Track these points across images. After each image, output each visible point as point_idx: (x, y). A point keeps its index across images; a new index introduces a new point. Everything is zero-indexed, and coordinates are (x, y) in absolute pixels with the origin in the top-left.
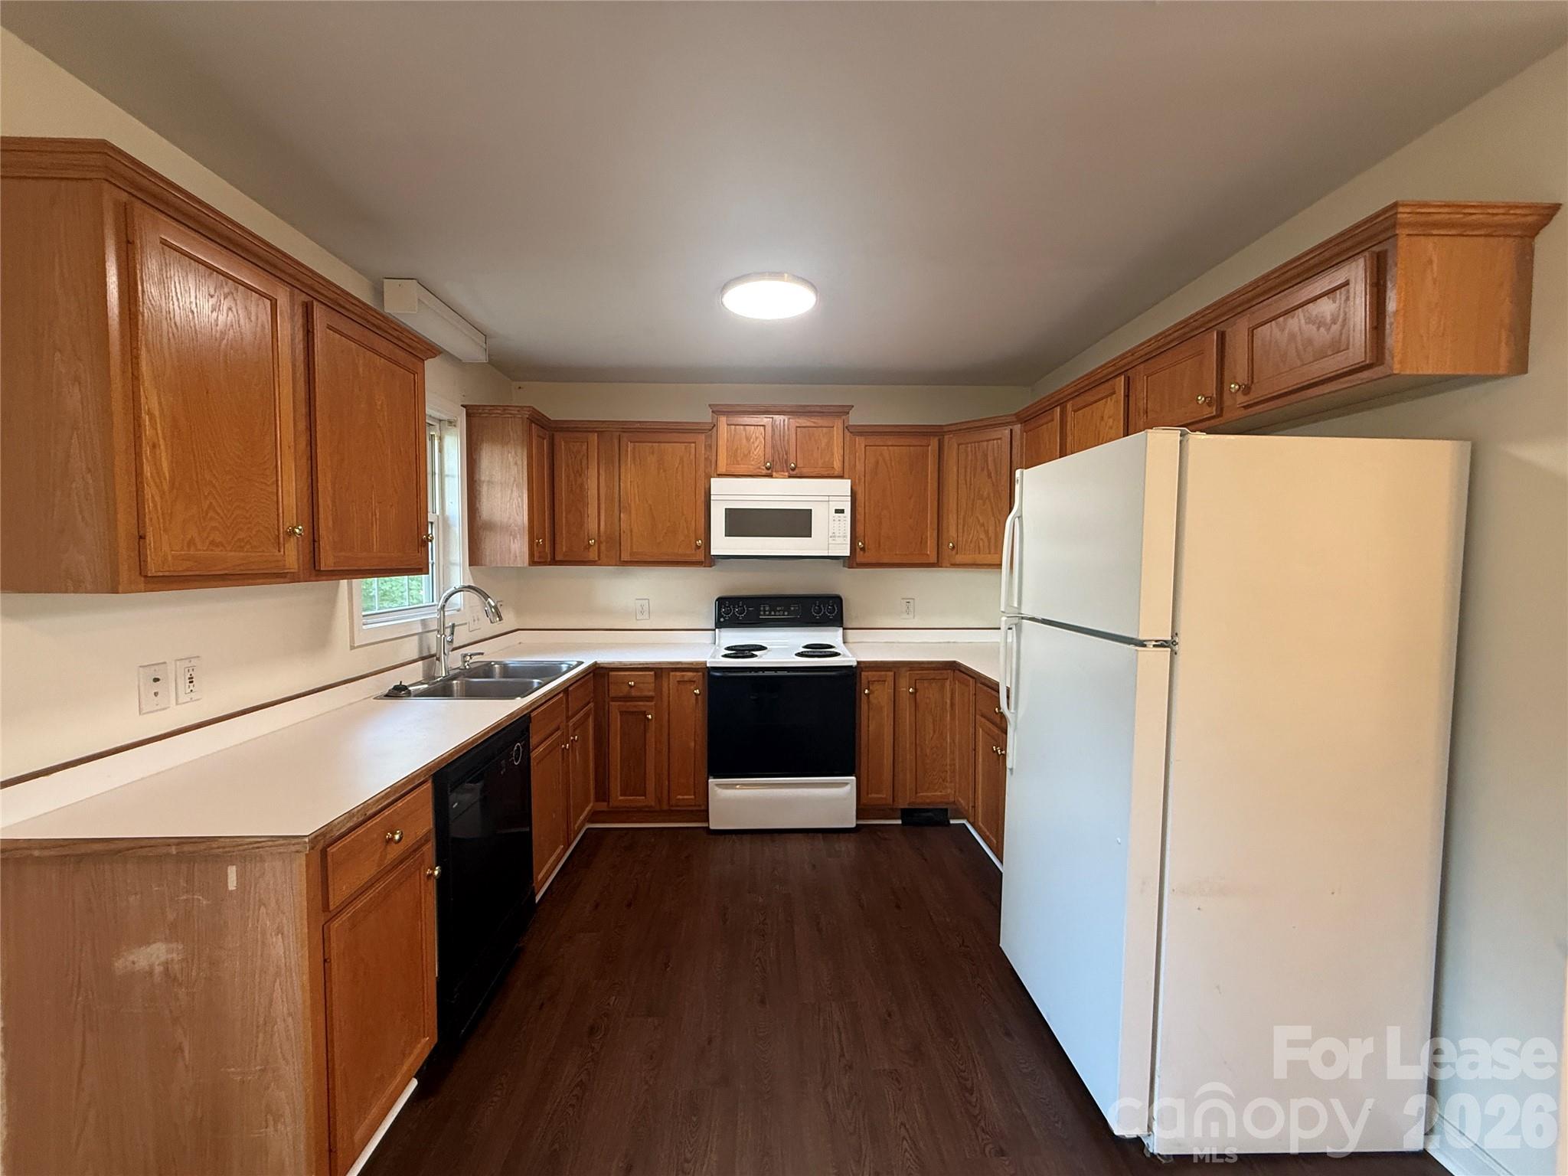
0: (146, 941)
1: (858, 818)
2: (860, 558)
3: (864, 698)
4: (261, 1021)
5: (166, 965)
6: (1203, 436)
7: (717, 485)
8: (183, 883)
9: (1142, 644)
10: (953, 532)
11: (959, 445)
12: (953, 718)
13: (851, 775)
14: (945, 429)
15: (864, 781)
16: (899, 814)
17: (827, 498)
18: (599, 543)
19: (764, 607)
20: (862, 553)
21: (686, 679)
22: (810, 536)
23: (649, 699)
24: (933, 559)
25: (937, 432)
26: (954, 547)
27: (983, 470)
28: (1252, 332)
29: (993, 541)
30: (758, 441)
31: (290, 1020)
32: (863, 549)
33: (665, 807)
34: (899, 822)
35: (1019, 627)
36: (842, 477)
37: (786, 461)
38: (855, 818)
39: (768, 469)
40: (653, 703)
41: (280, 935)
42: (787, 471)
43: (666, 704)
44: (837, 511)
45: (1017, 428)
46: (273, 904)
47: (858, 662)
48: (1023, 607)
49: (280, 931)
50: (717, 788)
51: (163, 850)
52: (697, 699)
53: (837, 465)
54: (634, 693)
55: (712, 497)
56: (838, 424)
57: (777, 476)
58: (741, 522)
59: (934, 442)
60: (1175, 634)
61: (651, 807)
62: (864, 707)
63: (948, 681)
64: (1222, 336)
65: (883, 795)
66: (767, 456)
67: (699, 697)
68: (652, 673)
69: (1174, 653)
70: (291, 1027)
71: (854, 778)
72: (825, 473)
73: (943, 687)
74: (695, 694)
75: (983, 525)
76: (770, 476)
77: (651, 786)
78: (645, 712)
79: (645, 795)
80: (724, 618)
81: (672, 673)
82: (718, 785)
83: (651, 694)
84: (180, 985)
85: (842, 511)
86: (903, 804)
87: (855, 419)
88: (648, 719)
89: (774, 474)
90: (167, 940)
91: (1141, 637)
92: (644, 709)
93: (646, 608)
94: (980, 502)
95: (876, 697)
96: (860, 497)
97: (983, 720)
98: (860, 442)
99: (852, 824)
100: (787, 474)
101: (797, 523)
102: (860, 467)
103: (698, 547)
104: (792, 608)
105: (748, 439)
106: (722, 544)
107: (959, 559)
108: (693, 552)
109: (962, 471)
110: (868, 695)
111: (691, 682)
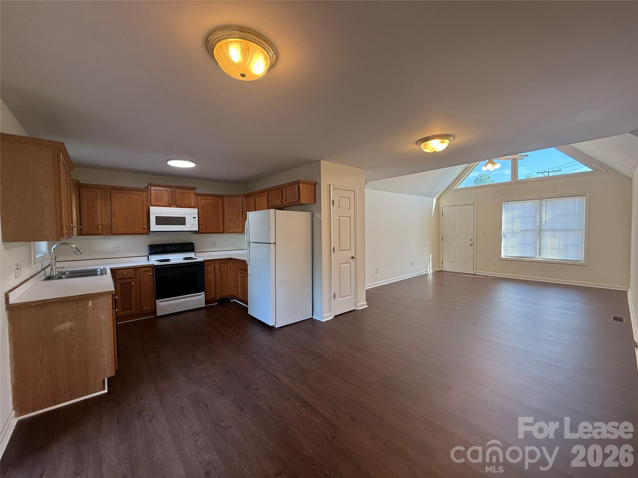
0: (64, 322)
1: (205, 305)
2: (201, 231)
3: (206, 270)
4: (99, 335)
5: (70, 327)
6: (278, 210)
7: (152, 209)
8: (75, 307)
9: (271, 243)
10: (227, 223)
11: (228, 200)
12: (230, 272)
13: (203, 292)
14: (224, 196)
15: (207, 293)
16: (216, 302)
17: (190, 214)
18: (102, 227)
19: (167, 247)
20: (201, 230)
21: (146, 270)
22: (185, 225)
23: (132, 278)
24: (222, 231)
25: (222, 196)
26: (228, 228)
27: (235, 207)
28: (286, 191)
29: (238, 226)
30: (165, 196)
31: (107, 333)
32: (201, 229)
33: (139, 313)
34: (217, 304)
35: (249, 245)
36: (194, 208)
37: (176, 202)
38: (205, 304)
39: (169, 204)
40: (133, 279)
41: (104, 315)
42: (176, 205)
43: (138, 279)
44: (194, 218)
45: (243, 198)
46: (102, 308)
47: (204, 260)
48: (250, 240)
49: (104, 314)
50: (159, 303)
51: (75, 298)
52: (150, 277)
53: (192, 204)
54: (126, 277)
55: (150, 213)
56: (192, 192)
57: (173, 206)
58: (160, 220)
59: (221, 199)
60: (275, 242)
61: (134, 313)
62: (206, 272)
63: (229, 264)
64: (282, 190)
65: (213, 296)
66: (169, 200)
67: (152, 275)
68: (133, 269)
69: (275, 245)
70: (107, 335)
71: (204, 293)
72: (189, 206)
73: (228, 265)
74: (150, 274)
75: (235, 222)
76: (170, 207)
77: (134, 307)
78: (130, 282)
79: (131, 310)
80: (153, 251)
81: (140, 269)
82: (159, 302)
83: (133, 276)
84: (74, 331)
85: (195, 218)
86: (218, 298)
87: (197, 191)
88: (132, 284)
89: (172, 206)
90: (70, 321)
91: (271, 242)
92: (130, 281)
93: (118, 250)
94: (234, 216)
95: (209, 269)
96: (200, 214)
97: (240, 270)
98: (200, 198)
99: (204, 305)
100: (176, 206)
101: (181, 221)
102: (200, 205)
103: (144, 228)
104: (177, 247)
105: (162, 195)
106: (154, 227)
107: (229, 231)
108: (143, 230)
109: (229, 208)
110: (207, 269)
111: (148, 271)
